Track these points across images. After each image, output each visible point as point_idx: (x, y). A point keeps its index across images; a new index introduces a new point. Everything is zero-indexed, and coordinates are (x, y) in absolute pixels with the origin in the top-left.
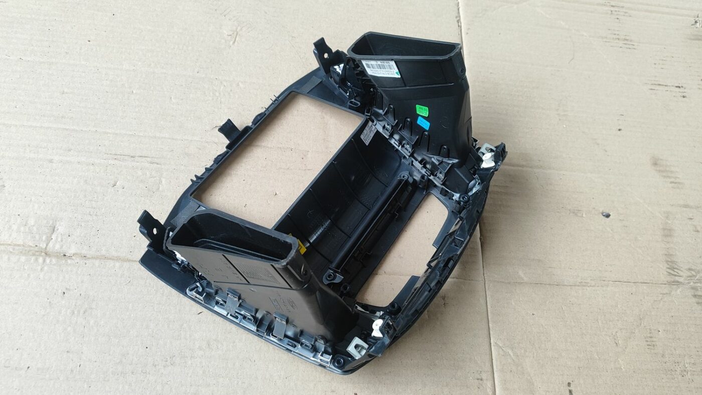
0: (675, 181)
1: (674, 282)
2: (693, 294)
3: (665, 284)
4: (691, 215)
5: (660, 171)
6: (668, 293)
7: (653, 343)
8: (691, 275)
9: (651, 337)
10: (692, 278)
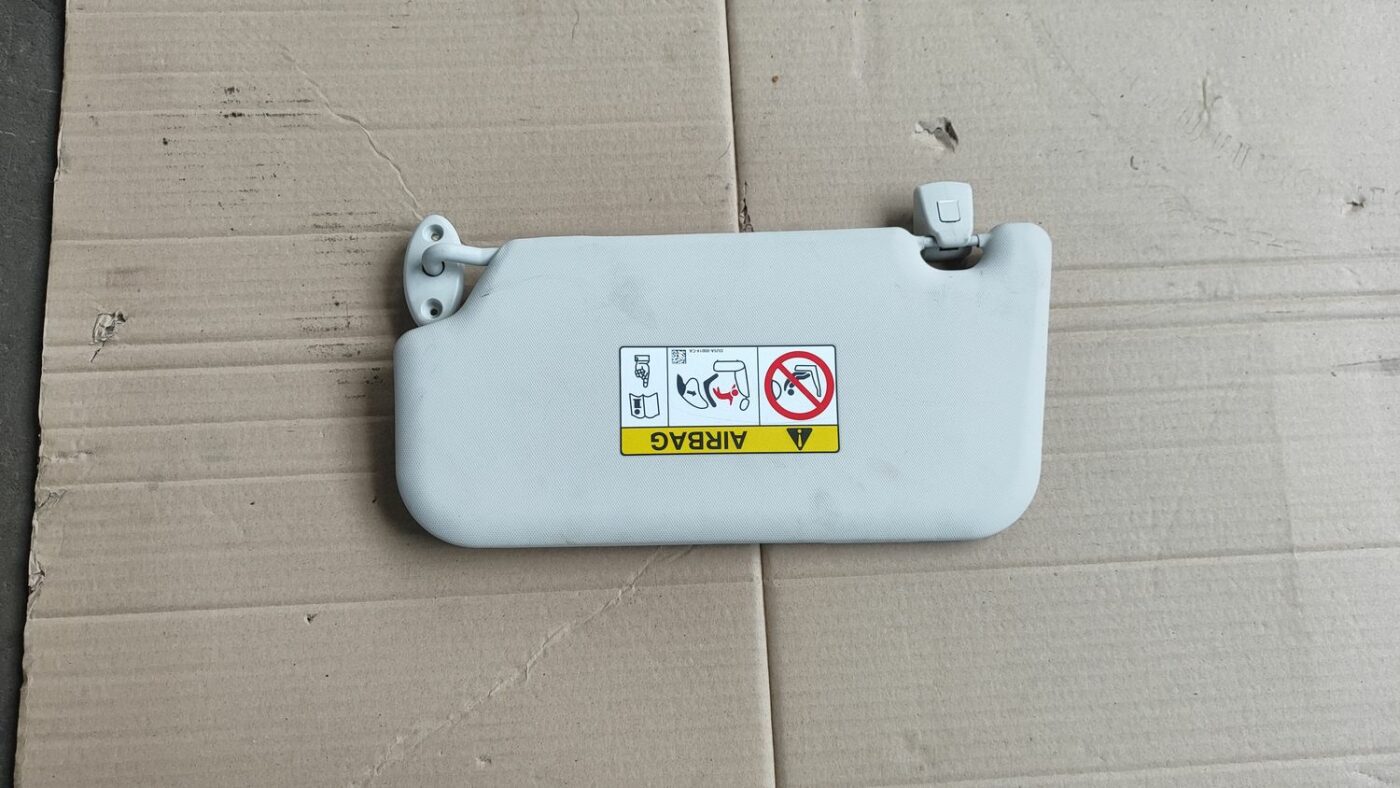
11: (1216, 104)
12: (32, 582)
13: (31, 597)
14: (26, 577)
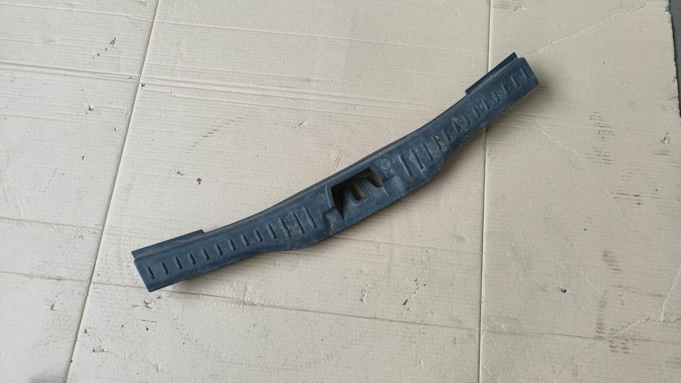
11: (336, 159)
12: (676, 80)
13: (676, 77)
14: (678, 82)
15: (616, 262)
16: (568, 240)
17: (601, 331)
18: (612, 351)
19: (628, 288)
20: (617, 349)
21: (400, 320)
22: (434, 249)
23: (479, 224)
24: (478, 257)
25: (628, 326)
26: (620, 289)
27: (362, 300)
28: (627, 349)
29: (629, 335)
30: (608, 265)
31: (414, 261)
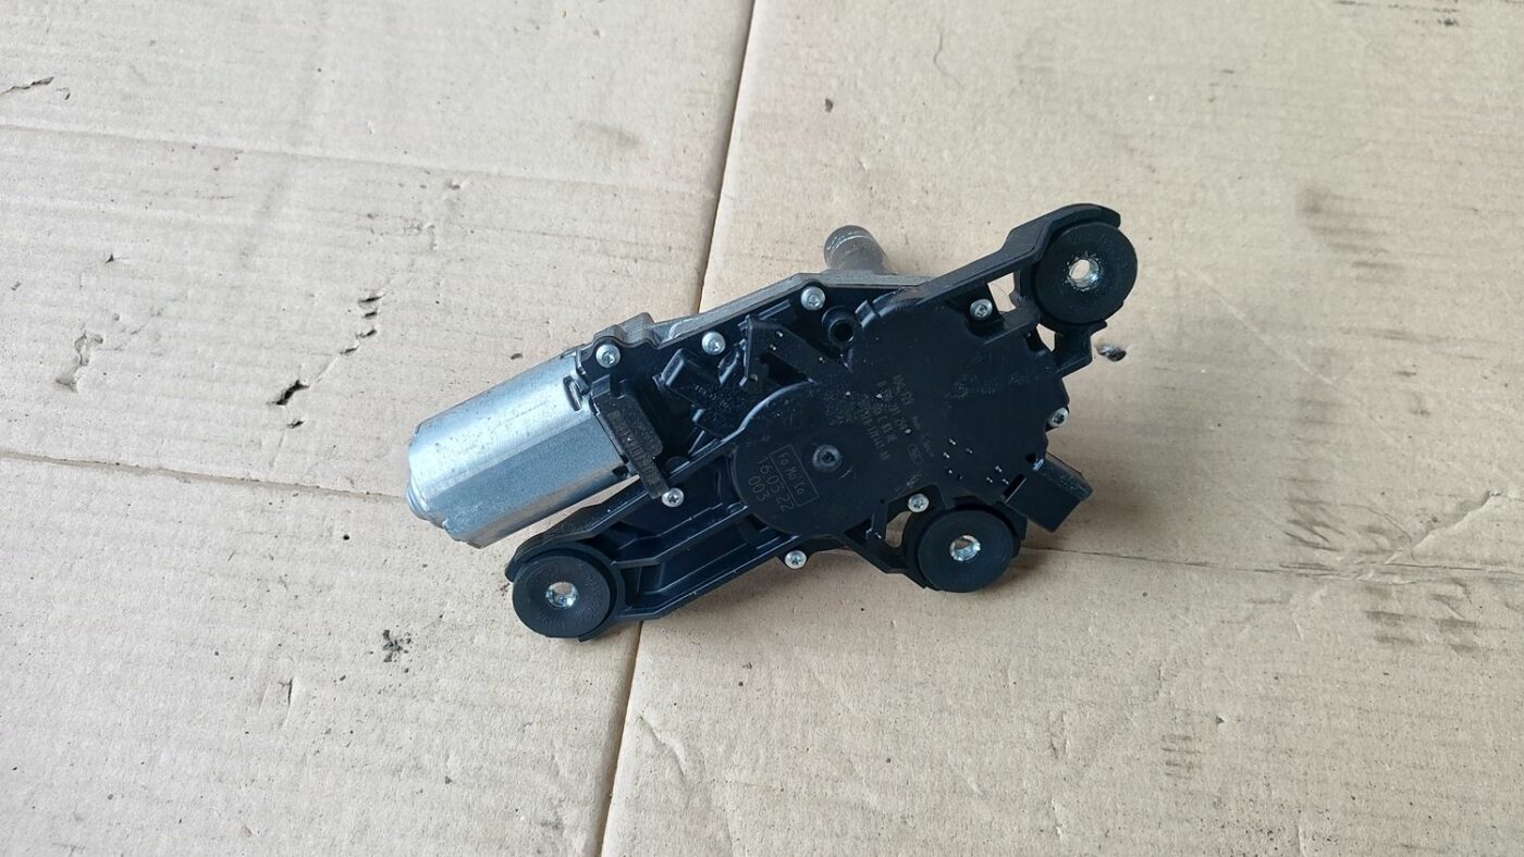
0: (1370, 262)
1: (1304, 566)
2: (1368, 608)
3: (1272, 571)
4: (1407, 363)
5: (1324, 230)
6: (1277, 596)
7: (1188, 758)
8: (1373, 546)
9: (1186, 738)
10: (1374, 557)
15: (1365, 234)
16: (1132, 150)
17: (1319, 540)
18: (1383, 639)
19: (1439, 340)
20: (1409, 630)
21: (238, 472)
22: (488, 175)
23: (716, 89)
24: (695, 212)
25: (1457, 517)
26: (1401, 344)
27: (67, 384)
28: (1469, 633)
29: (1467, 561)
30: (1329, 245)
31: (378, 223)
